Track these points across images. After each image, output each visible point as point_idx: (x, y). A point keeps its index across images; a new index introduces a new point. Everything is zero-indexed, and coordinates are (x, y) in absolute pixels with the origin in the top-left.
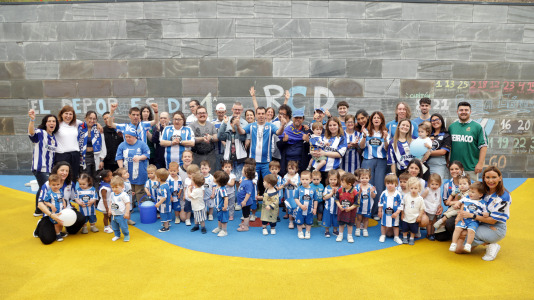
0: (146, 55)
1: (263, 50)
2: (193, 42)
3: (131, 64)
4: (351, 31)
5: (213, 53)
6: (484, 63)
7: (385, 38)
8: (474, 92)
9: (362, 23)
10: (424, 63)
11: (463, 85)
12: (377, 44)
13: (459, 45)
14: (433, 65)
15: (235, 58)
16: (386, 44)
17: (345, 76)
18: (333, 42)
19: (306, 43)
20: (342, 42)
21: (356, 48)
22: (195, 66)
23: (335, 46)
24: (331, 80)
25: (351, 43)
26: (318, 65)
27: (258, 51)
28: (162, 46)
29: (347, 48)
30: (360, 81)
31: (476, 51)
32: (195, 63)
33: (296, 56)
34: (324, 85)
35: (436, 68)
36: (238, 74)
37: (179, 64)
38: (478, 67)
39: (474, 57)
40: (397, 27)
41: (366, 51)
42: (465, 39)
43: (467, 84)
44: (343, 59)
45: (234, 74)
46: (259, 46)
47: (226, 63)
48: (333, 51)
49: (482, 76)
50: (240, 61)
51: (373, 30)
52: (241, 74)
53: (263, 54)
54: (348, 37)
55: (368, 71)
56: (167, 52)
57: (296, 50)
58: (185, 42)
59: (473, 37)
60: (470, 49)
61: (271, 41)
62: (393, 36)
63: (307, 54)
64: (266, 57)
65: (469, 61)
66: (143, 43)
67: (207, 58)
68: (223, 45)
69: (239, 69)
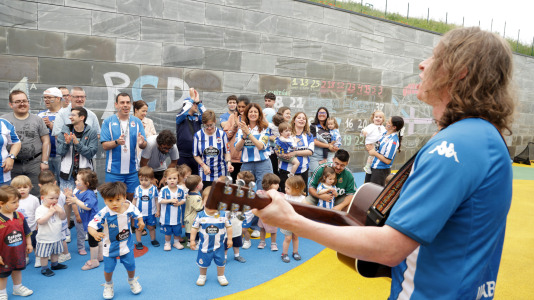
1: (103, 27)
4: (210, 17)
5: (30, 22)
6: (332, 64)
7: (245, 30)
8: (325, 91)
9: (222, 9)
10: (281, 59)
11: (316, 85)
12: (237, 34)
13: (312, 44)
14: (290, 62)
15: (63, 32)
16: (245, 35)
17: (202, 67)
18: (190, 26)
19: (158, 24)
20: (199, 28)
21: (215, 37)
23: (191, 32)
24: (186, 70)
25: (209, 30)
26: (172, 51)
27: (96, 27)
29: (206, 36)
30: (219, 73)
31: (326, 52)
33: (145, 38)
34: (179, 76)
35: (292, 66)
36: (67, 54)
38: (327, 67)
39: (325, 58)
40: (257, 19)
41: (226, 41)
42: (316, 40)
43: (318, 83)
44: (201, 48)
45: (62, 54)
46: (97, 21)
47: (50, 39)
48: (189, 37)
49: (331, 77)
50: (71, 38)
51: (232, 19)
52: (73, 55)
53: (104, 32)
54: (205, 22)
55: (227, 64)
57: (145, 32)
59: (323, 38)
60: (320, 50)
61: (114, 16)
62: (253, 28)
63: (160, 38)
64: (107, 36)
65: (320, 61)
67: (19, 28)
68: (46, 13)
69: (69, 49)
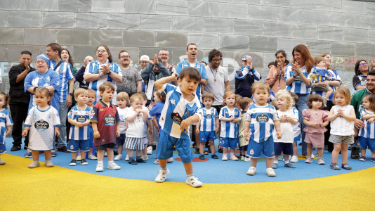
0: (75, 26)
1: (179, 26)
2: (118, 16)
3: (61, 33)
4: (252, 15)
5: (136, 26)
6: (353, 43)
7: (278, 22)
8: (348, 66)
9: (260, 8)
10: (309, 41)
11: (340, 61)
12: (273, 25)
13: (334, 29)
14: (316, 44)
15: (154, 31)
16: (279, 25)
17: (248, 49)
18: (237, 22)
19: (215, 21)
20: (245, 23)
21: (256, 28)
22: (118, 37)
23: (239, 25)
24: (236, 52)
25: (252, 24)
26: (226, 38)
27: (175, 26)
28: (90, 19)
29: (249, 27)
30: (260, 54)
31: (346, 34)
32: (119, 34)
33: (207, 31)
34: (232, 57)
35: (319, 47)
36: (157, 45)
37: (105, 35)
38: (349, 46)
39: (346, 39)
40: (287, 13)
41: (264, 30)
42: (338, 25)
43: (342, 59)
44: (246, 36)
45: (153, 45)
46: (175, 22)
47: (147, 36)
48: (237, 29)
49: (353, 54)
50: (160, 34)
51: (268, 14)
52: (160, 45)
53: (180, 29)
54: (249, 18)
55: (266, 47)
56: (94, 23)
57: (207, 27)
58: (111, 16)
59: (343, 23)
60: (342, 33)
61: (186, 18)
62: (285, 20)
63: (217, 31)
64: (182, 31)
65: (343, 42)
66: (72, 15)
67: (130, 30)
68: (145, 20)
69: (158, 41)
